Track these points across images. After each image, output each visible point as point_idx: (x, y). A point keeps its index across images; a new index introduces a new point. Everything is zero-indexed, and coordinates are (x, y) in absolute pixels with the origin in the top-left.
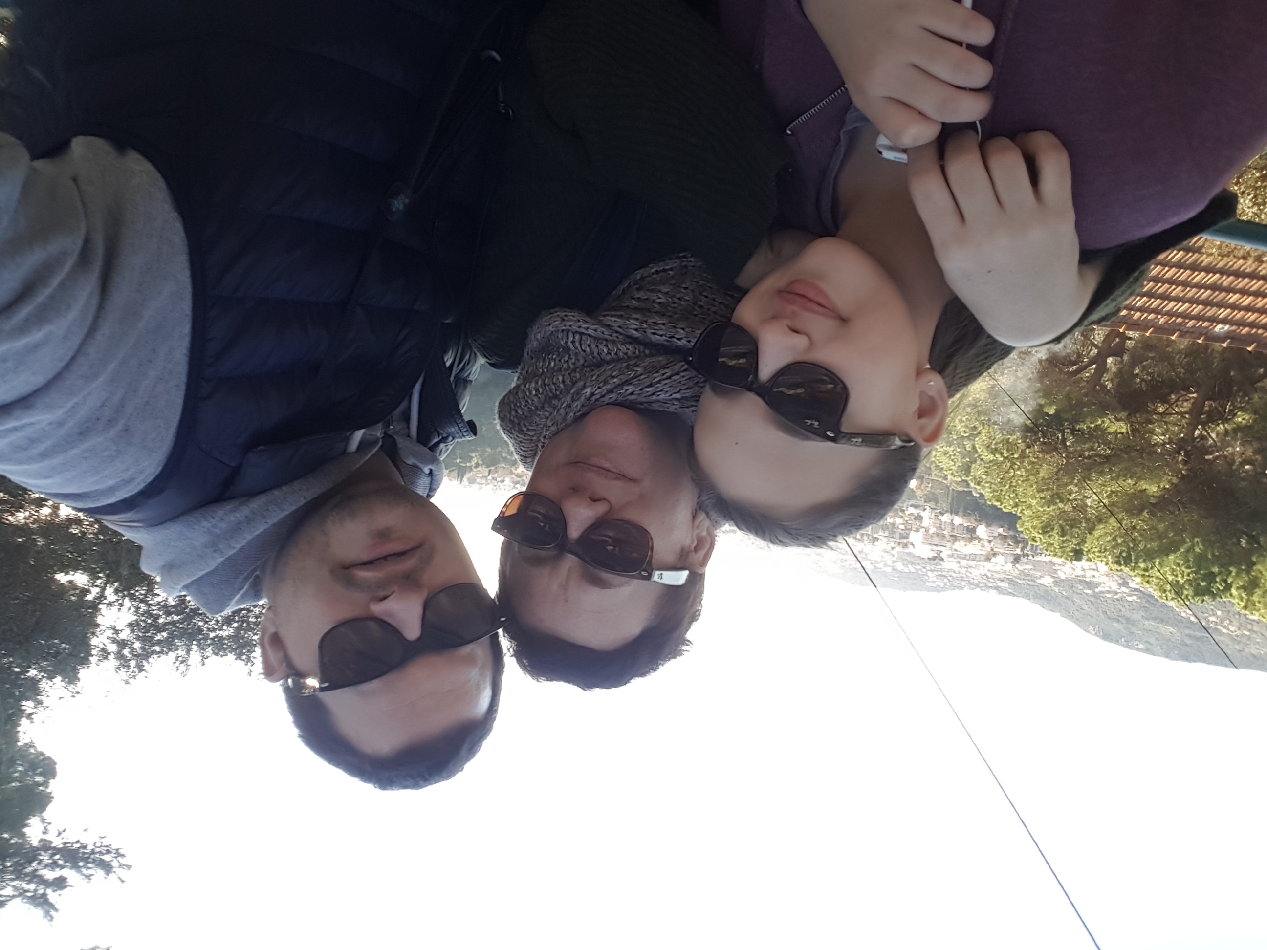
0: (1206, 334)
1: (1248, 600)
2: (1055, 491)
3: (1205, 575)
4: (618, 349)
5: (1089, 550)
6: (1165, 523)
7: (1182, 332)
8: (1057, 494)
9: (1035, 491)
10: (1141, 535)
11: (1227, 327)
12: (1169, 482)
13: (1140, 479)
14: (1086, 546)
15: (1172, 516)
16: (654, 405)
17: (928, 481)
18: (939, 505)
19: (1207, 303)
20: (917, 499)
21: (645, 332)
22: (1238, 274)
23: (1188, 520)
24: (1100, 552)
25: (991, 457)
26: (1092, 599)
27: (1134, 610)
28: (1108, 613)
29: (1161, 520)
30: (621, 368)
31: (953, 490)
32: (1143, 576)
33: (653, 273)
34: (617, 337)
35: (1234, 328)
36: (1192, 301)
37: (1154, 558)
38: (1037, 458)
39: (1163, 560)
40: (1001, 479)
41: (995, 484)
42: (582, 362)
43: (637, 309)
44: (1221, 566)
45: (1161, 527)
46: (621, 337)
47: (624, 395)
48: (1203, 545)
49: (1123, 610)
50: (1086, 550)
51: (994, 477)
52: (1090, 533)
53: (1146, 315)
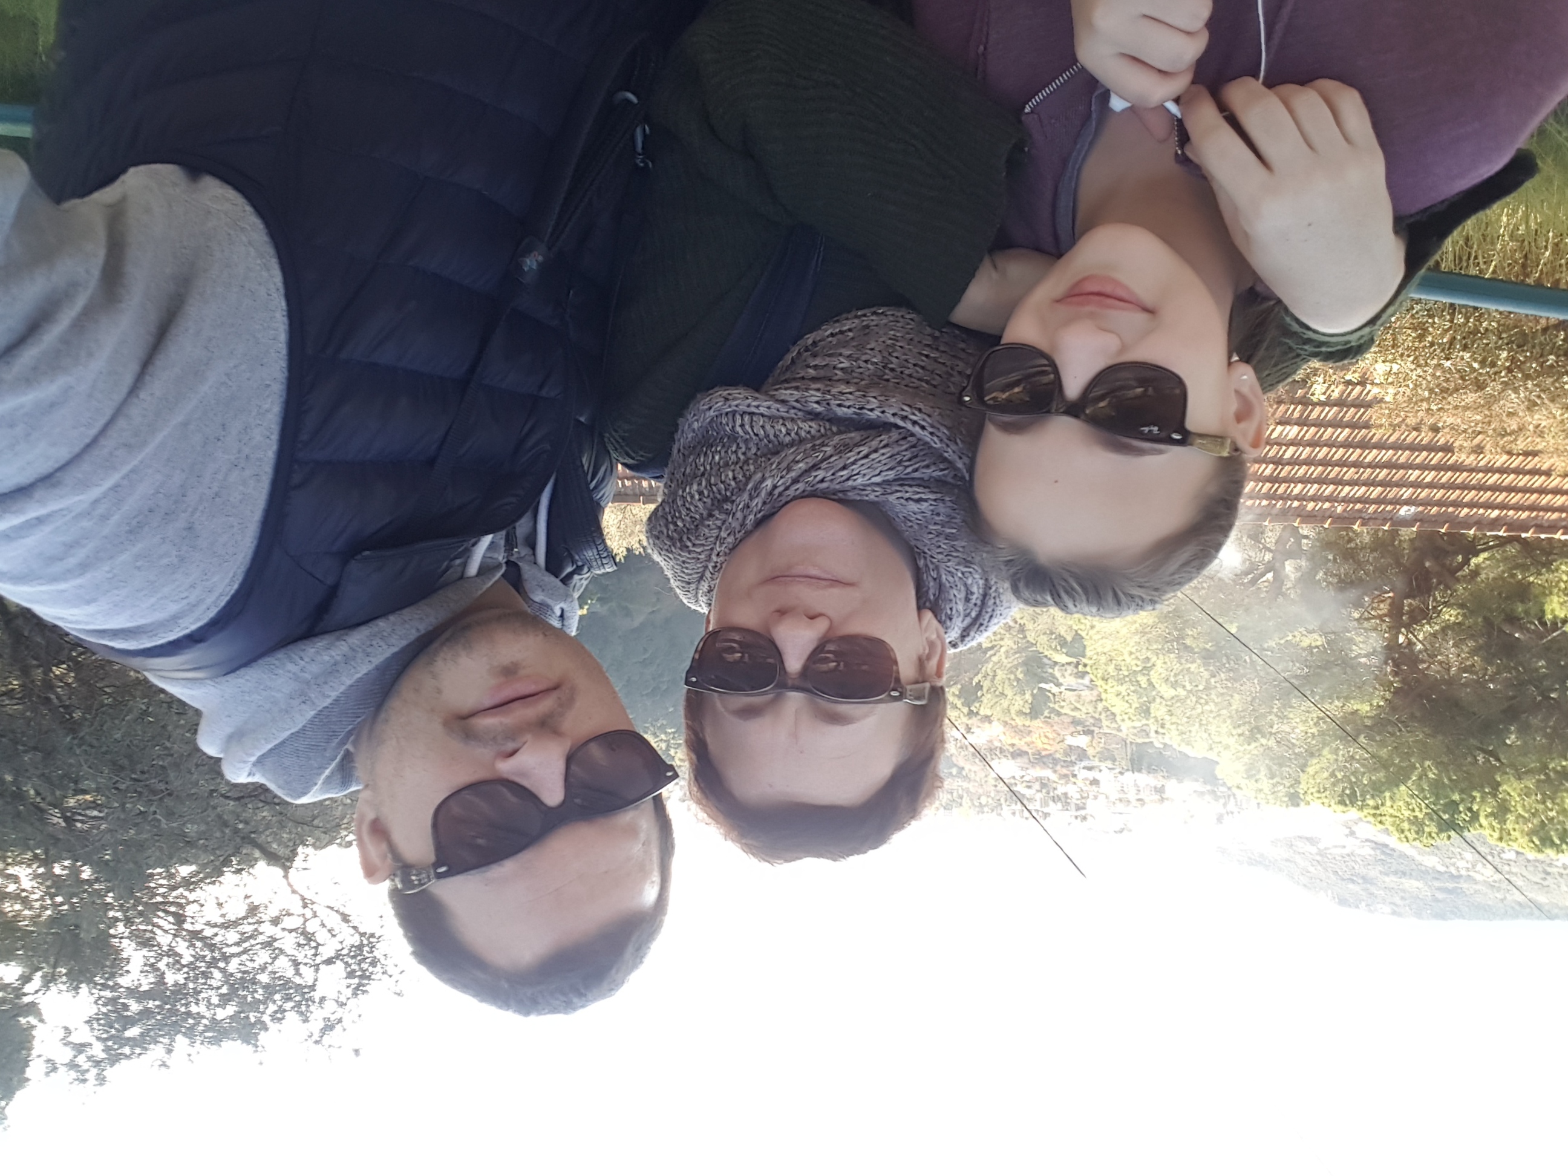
0: (1391, 519)
1: (1501, 829)
2: (1253, 726)
3: (1445, 805)
4: (800, 428)
5: (1306, 792)
6: (1387, 747)
7: (1364, 519)
8: (1257, 728)
9: (1230, 727)
10: (1363, 765)
11: (1413, 509)
12: (1383, 698)
13: (1347, 698)
14: (1301, 786)
15: (1392, 739)
16: (850, 494)
17: (1100, 735)
18: (1117, 763)
19: (1385, 484)
20: (1089, 759)
21: (828, 404)
22: (1413, 448)
23: (1412, 742)
24: (1319, 792)
25: (1172, 692)
26: (1318, 858)
27: (1369, 864)
28: (1340, 873)
29: (1382, 744)
30: (805, 450)
31: (1131, 743)
32: (1374, 815)
33: (828, 337)
34: (796, 414)
35: (1421, 509)
36: (1370, 483)
37: (1383, 792)
38: (1227, 688)
39: (1395, 794)
40: (1188, 718)
41: (1182, 725)
42: (754, 450)
43: (814, 379)
44: (1462, 791)
45: (1384, 753)
46: (800, 413)
47: (814, 482)
48: (1437, 768)
49: (1356, 867)
50: (1302, 792)
51: (1180, 717)
52: (1303, 771)
53: (1320, 504)
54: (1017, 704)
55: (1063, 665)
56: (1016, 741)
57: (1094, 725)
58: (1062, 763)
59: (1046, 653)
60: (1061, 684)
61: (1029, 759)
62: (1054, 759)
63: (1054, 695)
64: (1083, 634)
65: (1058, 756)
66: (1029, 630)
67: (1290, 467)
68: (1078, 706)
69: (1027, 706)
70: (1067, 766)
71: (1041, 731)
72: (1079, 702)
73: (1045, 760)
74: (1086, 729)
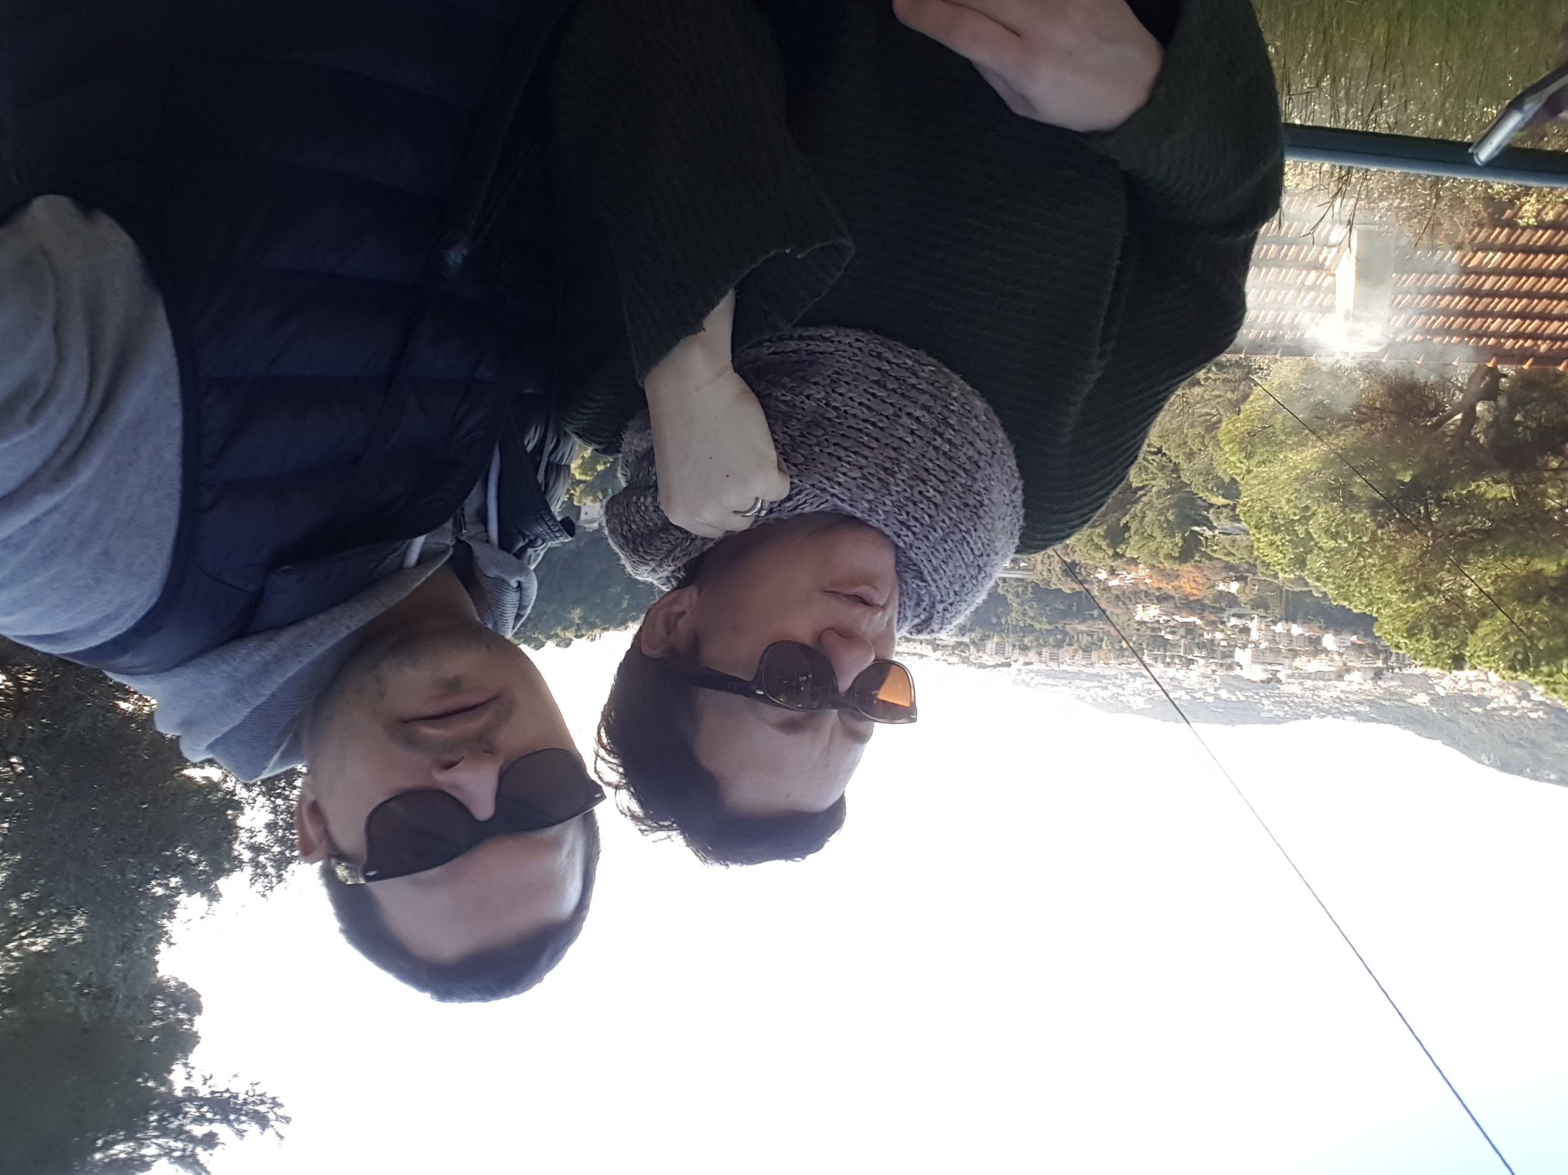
2: (1420, 582)
5: (1472, 655)
8: (1424, 584)
9: (1394, 583)
10: (1540, 629)
13: (1533, 556)
14: (1468, 649)
17: (1253, 582)
18: (1269, 612)
20: (1241, 607)
24: (1487, 655)
25: (1332, 544)
26: (1483, 719)
27: (1540, 729)
28: (1506, 736)
31: (1287, 590)
32: (1547, 683)
37: (1560, 659)
38: (1393, 540)
40: (1348, 571)
41: (1341, 579)
49: (1525, 731)
50: (1468, 654)
51: (1339, 570)
52: (1472, 633)
53: (1521, 342)
54: (1165, 547)
55: (1219, 507)
56: (1163, 585)
57: (1248, 571)
58: (1210, 609)
59: (1201, 495)
60: (1216, 528)
61: (1175, 604)
62: (1202, 605)
63: (1206, 538)
64: (1238, 479)
65: (1207, 602)
66: (1183, 470)
67: (1489, 300)
68: (1233, 551)
69: (1177, 550)
70: (1216, 613)
71: (1191, 576)
72: (1233, 547)
73: (1193, 605)
74: (1238, 575)
